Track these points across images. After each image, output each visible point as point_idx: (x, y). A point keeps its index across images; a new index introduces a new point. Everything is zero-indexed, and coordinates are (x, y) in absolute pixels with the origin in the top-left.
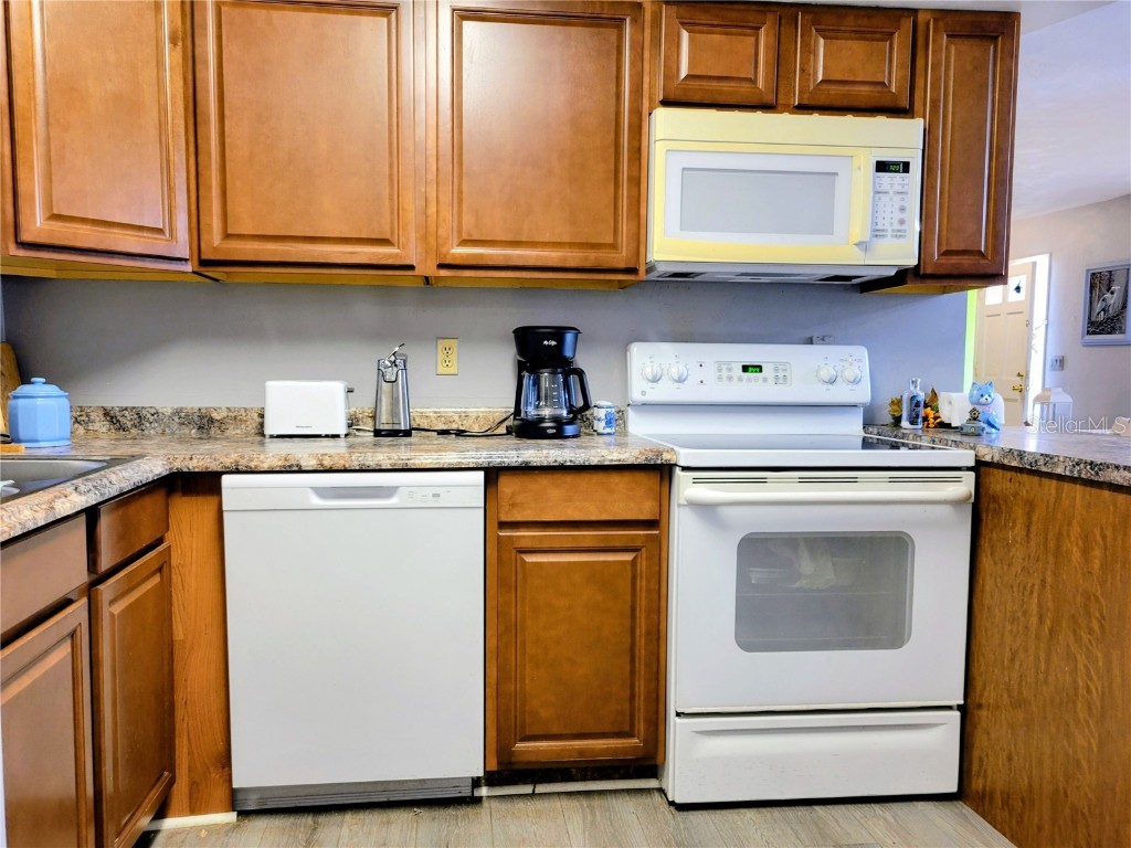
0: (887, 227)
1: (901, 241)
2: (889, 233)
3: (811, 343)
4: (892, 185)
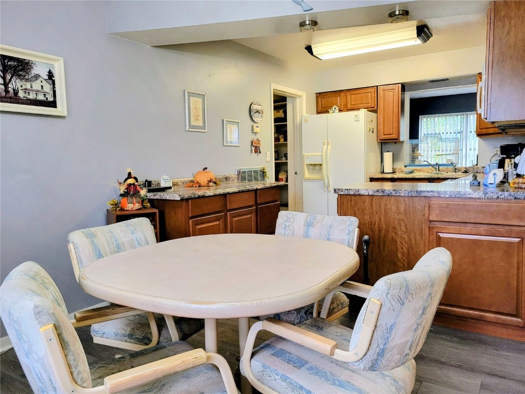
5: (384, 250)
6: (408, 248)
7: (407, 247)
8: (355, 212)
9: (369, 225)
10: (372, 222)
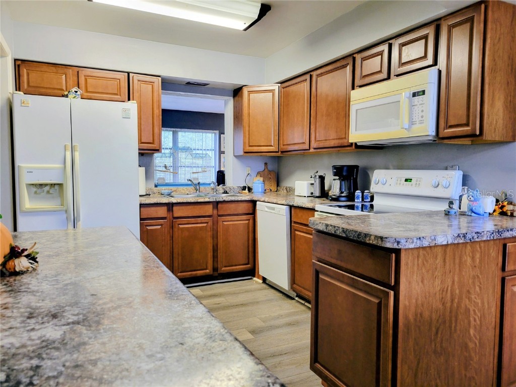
0: (417, 120)
1: (423, 125)
2: (418, 122)
3: (447, 169)
4: (418, 102)
5: (455, 330)
6: (481, 317)
7: (479, 316)
8: (422, 278)
9: (439, 294)
10: (444, 288)
